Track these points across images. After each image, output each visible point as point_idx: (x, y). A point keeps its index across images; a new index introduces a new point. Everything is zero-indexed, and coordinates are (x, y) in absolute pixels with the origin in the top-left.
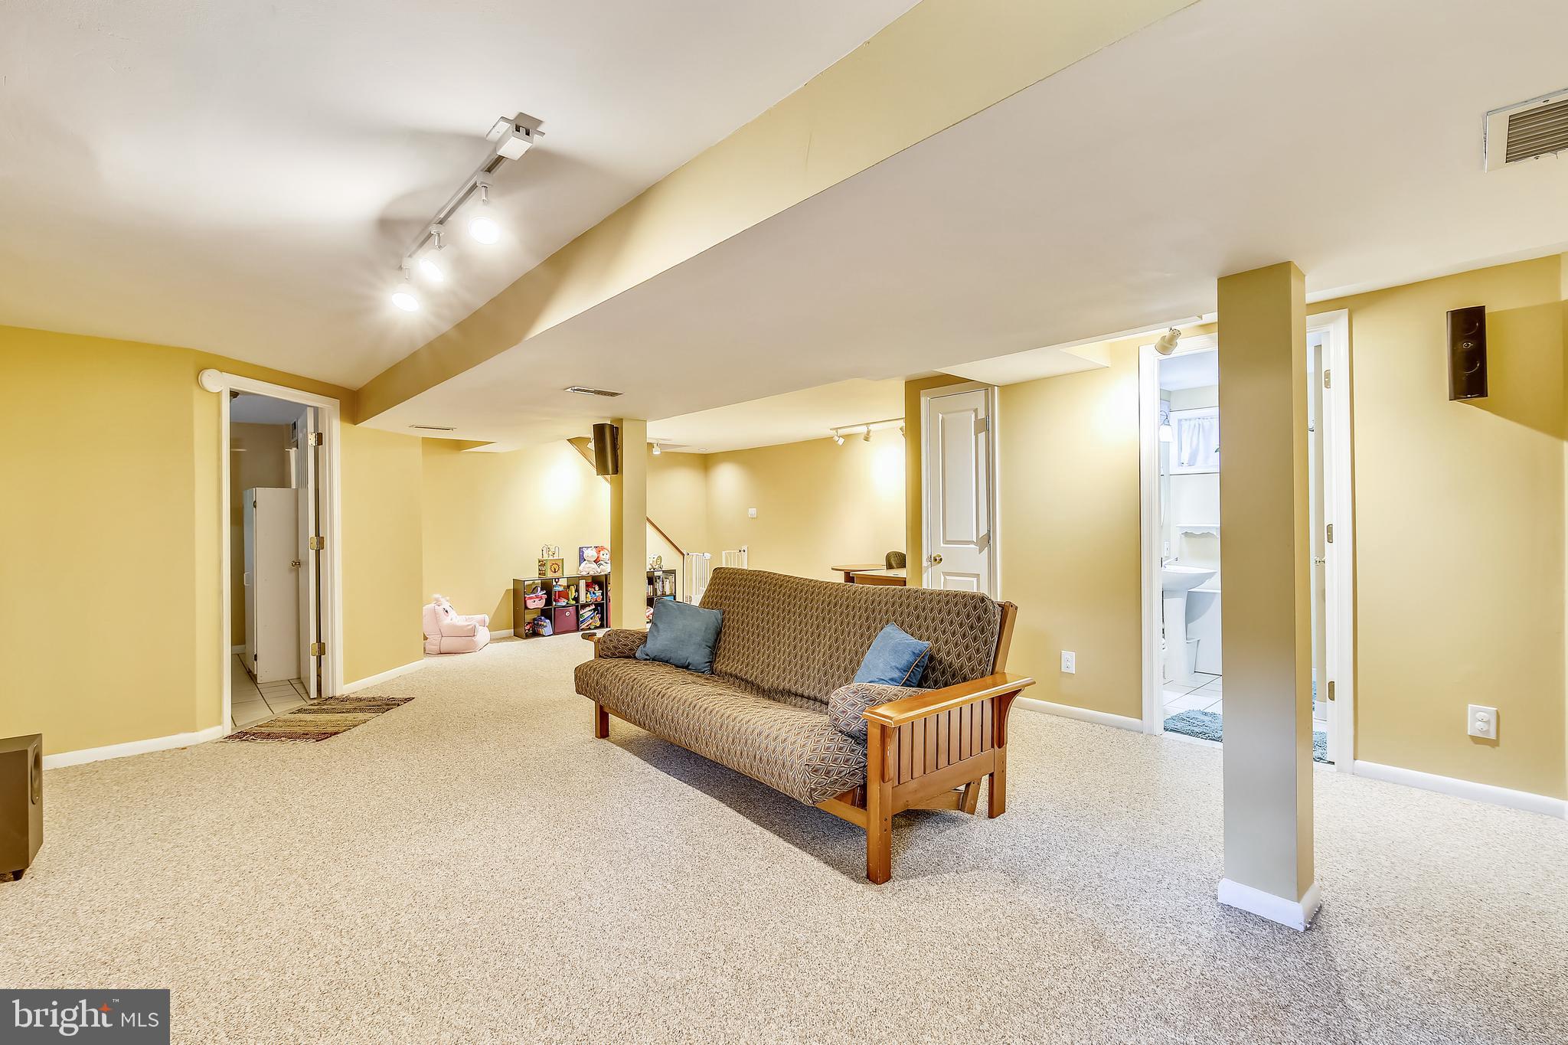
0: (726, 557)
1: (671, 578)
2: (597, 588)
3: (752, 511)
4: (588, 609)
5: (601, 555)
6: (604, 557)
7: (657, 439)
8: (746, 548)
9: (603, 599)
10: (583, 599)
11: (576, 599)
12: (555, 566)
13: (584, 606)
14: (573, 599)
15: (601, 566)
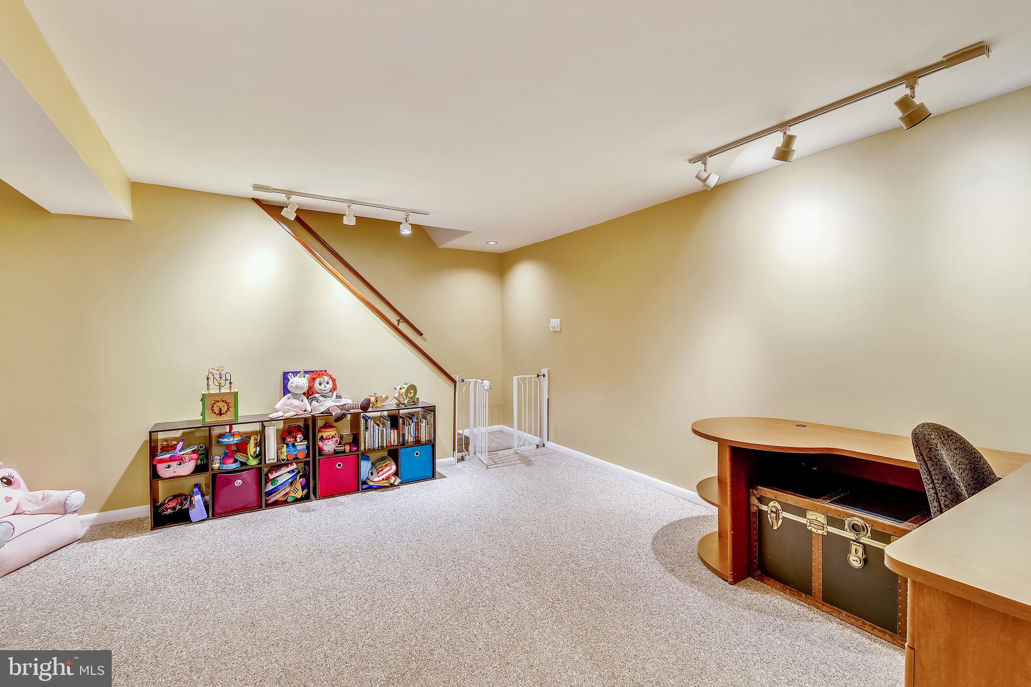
0: (519, 385)
1: (430, 417)
2: (300, 436)
3: (555, 322)
4: (284, 470)
5: (316, 385)
6: (322, 387)
7: (408, 212)
8: (545, 371)
9: (307, 456)
10: (271, 455)
11: (260, 455)
12: (221, 404)
13: (276, 467)
14: (254, 458)
15: (314, 403)
